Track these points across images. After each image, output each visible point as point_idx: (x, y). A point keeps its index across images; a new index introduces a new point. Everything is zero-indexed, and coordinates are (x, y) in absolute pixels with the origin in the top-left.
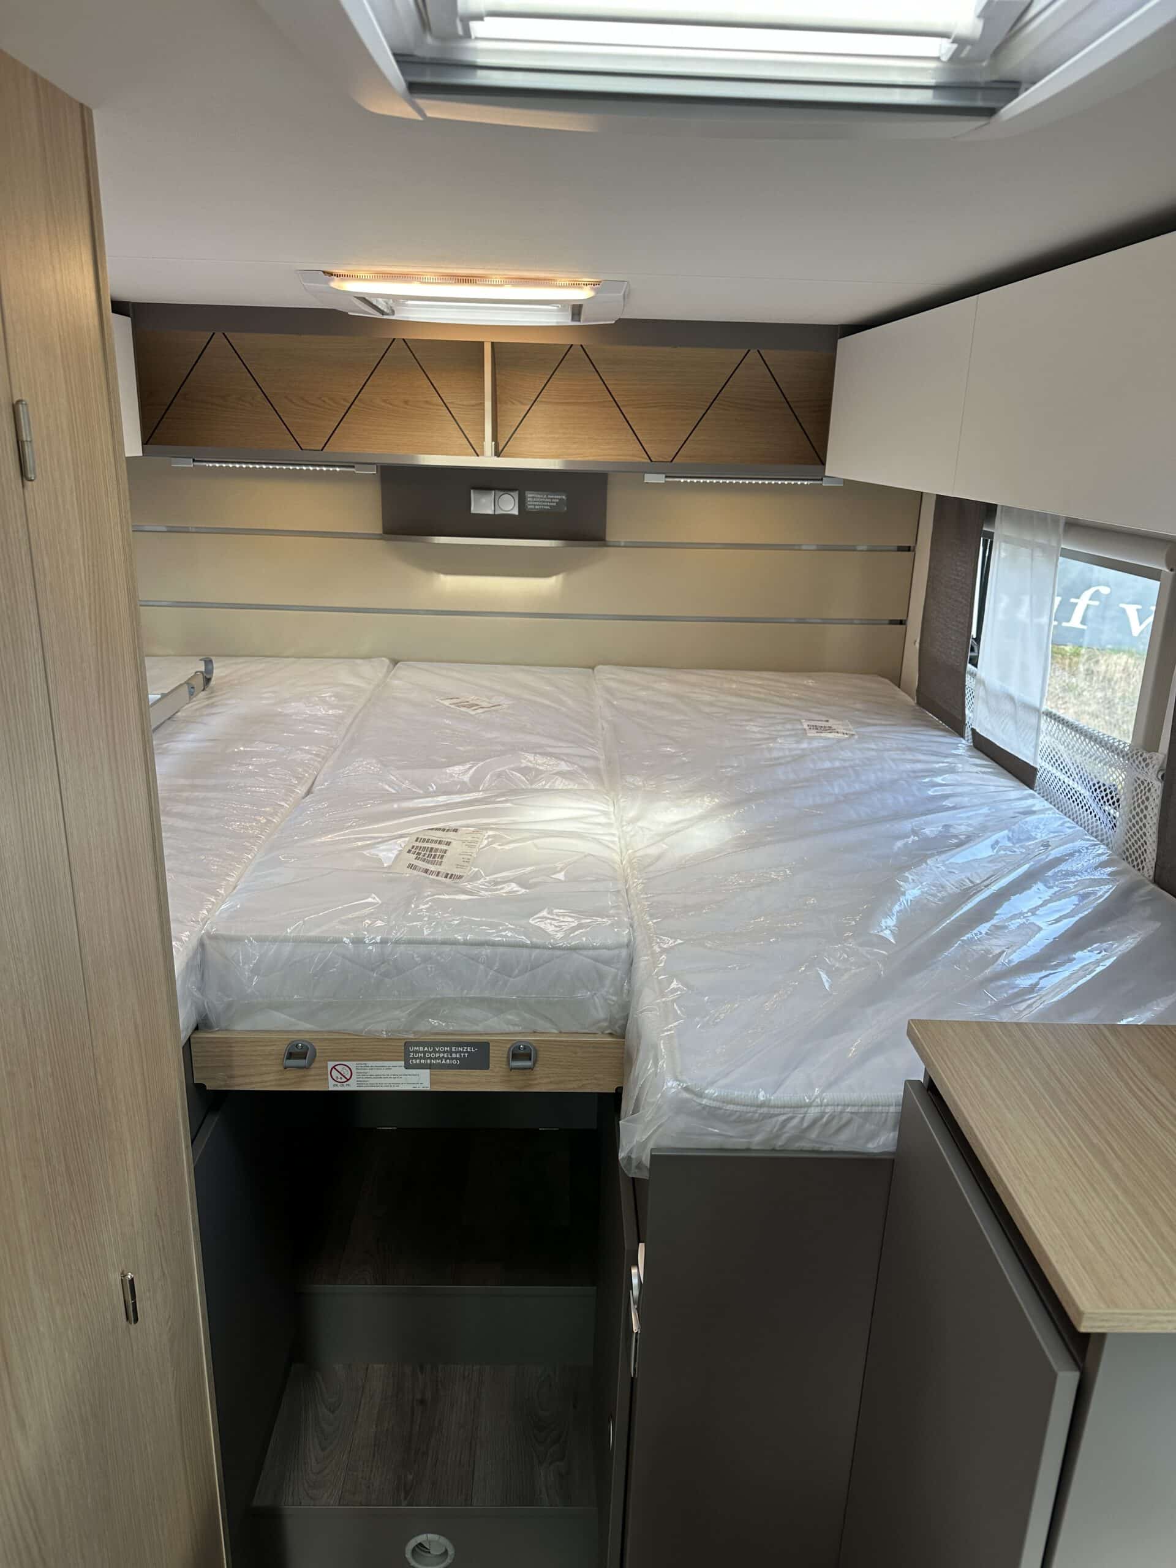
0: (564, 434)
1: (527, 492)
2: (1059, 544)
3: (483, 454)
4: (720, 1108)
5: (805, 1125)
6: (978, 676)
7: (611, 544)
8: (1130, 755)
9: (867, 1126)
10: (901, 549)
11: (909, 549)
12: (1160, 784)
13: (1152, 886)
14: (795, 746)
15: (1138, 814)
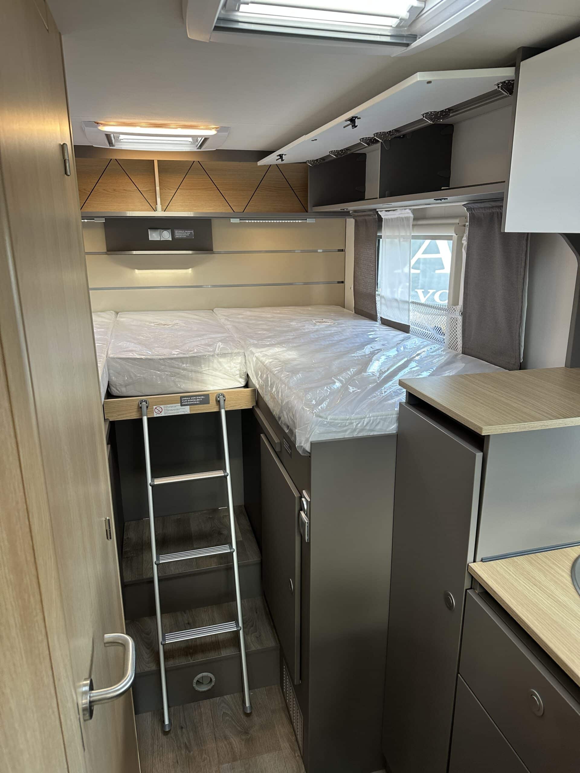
0: (190, 203)
1: (175, 230)
2: (411, 234)
3: (156, 211)
4: (333, 422)
5: (365, 424)
6: (381, 295)
7: (216, 252)
8: (448, 309)
9: (386, 423)
10: (339, 250)
11: (342, 250)
12: (461, 317)
13: (462, 355)
14: (313, 327)
15: (452, 336)
